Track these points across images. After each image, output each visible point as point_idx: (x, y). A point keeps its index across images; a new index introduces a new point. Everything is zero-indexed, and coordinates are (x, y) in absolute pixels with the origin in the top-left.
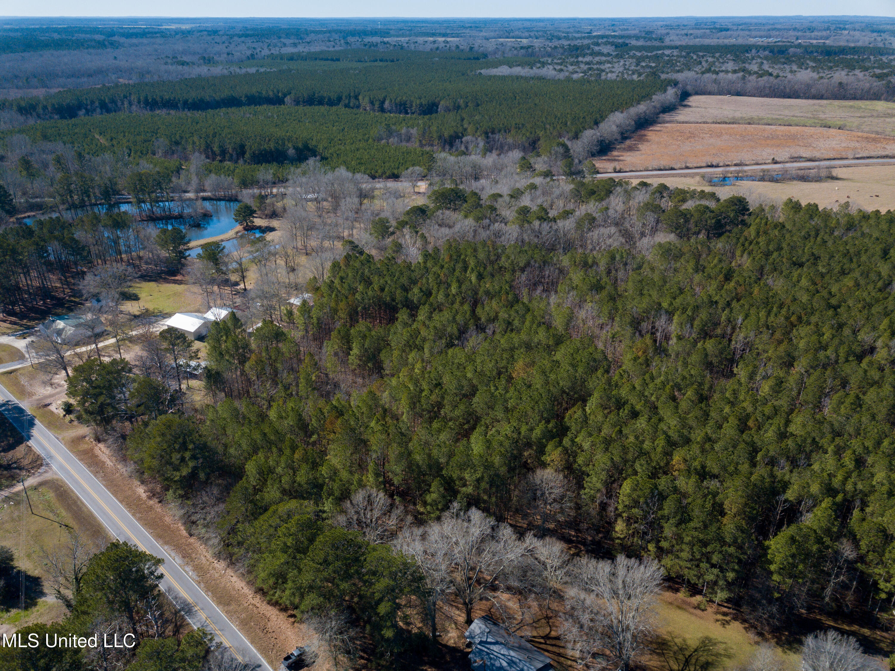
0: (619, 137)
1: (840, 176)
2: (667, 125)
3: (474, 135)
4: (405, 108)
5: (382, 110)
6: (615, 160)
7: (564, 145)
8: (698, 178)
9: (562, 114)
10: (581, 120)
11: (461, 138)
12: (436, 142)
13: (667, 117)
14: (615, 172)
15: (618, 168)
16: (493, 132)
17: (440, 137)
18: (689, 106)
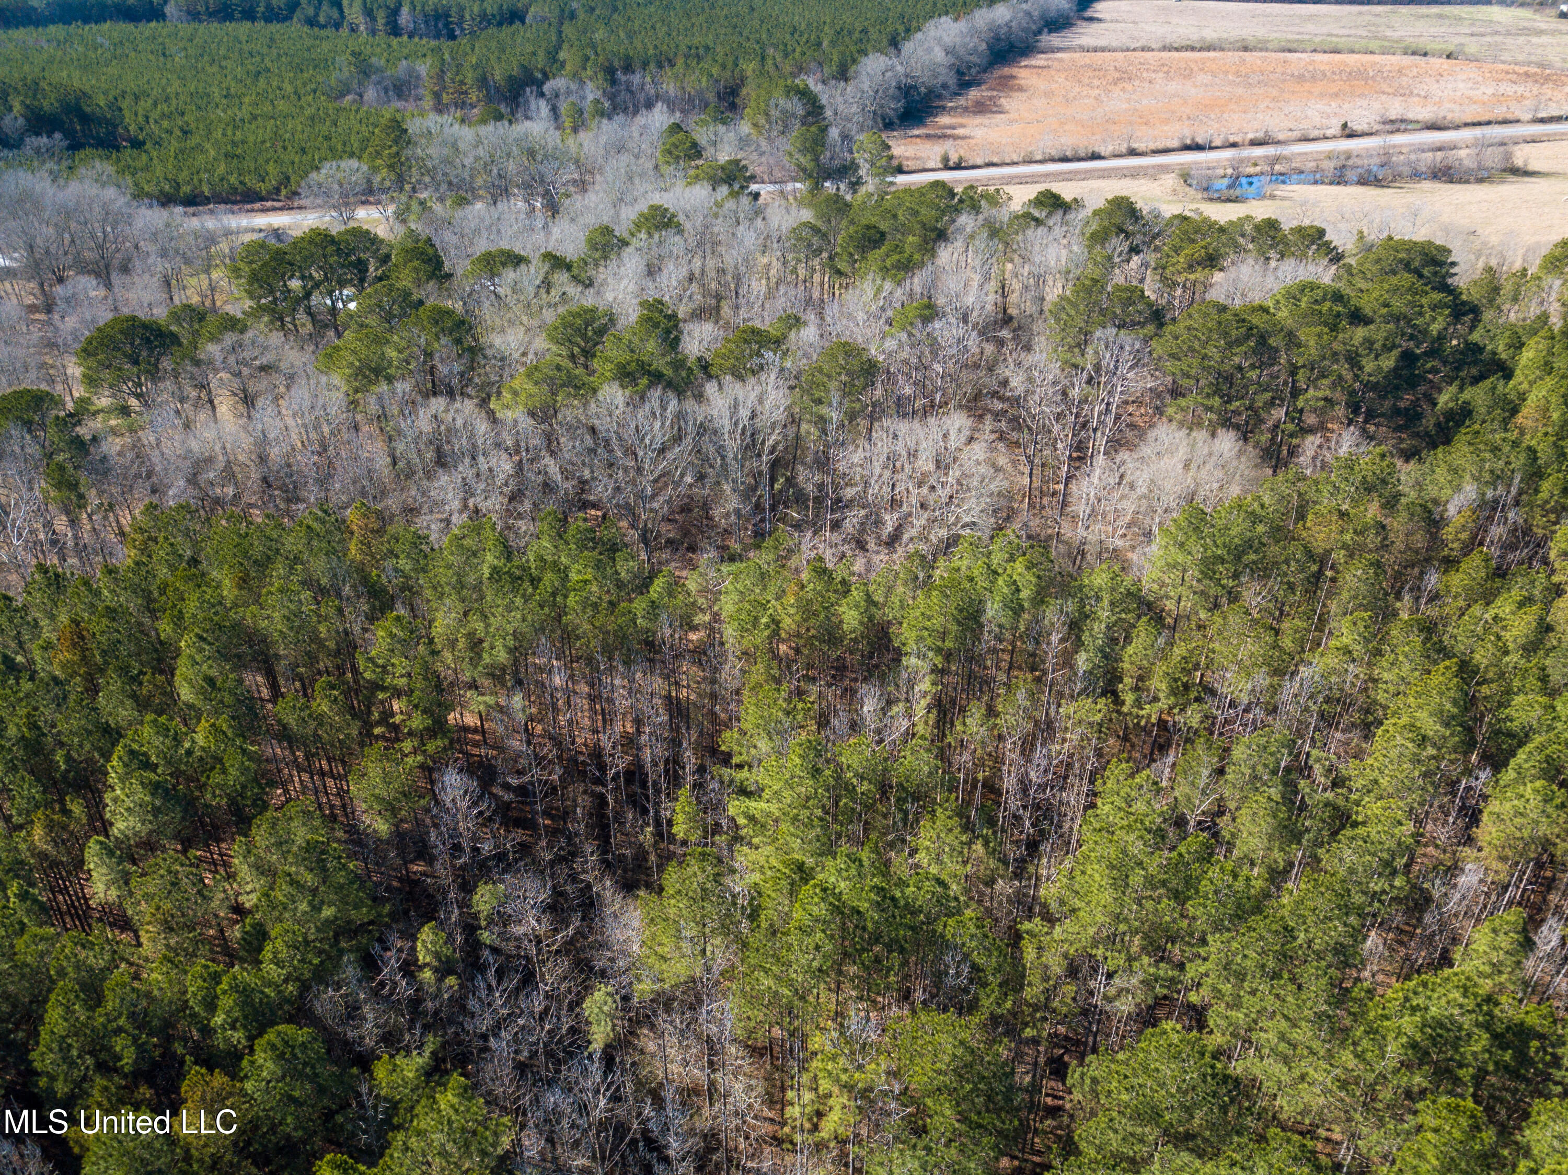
0: (952, 81)
1: (1533, 166)
2: (1059, 55)
3: (575, 75)
4: (447, 25)
5: (395, 30)
6: (945, 136)
7: (805, 94)
8: (1170, 181)
9: (809, 24)
10: (857, 35)
11: (540, 84)
12: (473, 98)
13: (1054, 39)
14: (947, 168)
15: (954, 158)
16: (628, 68)
17: (483, 82)
18: (1099, 20)
